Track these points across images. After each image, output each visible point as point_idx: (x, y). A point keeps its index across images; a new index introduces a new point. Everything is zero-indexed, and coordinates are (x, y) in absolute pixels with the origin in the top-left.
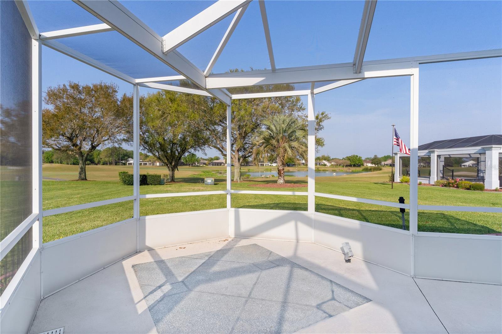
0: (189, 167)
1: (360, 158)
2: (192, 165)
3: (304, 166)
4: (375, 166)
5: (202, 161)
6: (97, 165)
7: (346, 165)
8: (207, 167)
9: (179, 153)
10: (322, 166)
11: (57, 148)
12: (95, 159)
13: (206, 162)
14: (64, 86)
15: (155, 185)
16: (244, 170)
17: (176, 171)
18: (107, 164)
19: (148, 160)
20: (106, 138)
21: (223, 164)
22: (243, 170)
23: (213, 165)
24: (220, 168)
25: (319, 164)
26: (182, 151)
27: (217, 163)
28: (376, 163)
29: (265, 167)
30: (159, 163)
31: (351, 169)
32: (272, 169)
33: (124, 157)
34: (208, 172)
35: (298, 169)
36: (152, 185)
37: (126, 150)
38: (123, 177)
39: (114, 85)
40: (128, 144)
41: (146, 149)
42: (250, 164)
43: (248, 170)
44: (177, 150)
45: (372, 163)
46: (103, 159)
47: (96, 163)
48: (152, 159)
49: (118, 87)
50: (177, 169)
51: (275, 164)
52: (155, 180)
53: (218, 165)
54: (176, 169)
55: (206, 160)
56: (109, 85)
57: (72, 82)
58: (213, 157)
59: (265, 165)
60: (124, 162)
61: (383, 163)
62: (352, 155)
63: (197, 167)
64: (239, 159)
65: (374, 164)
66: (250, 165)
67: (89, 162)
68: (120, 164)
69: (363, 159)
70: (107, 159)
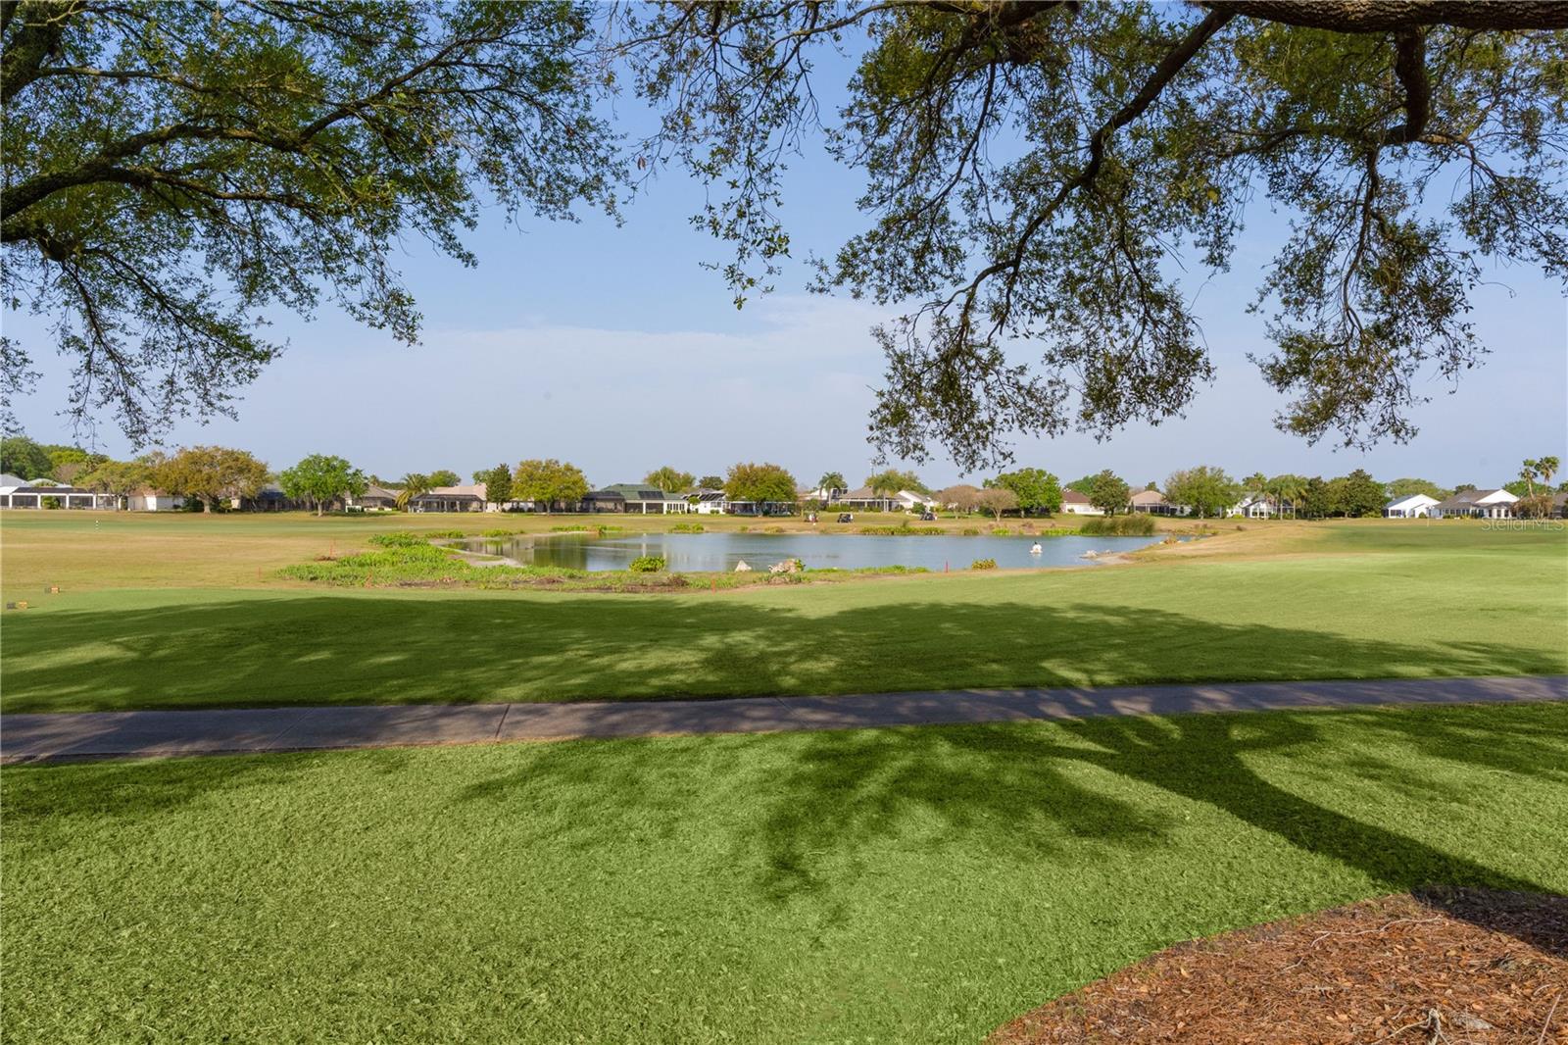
0: (314, 518)
1: (1052, 480)
2: (327, 506)
4: (1103, 513)
5: (374, 492)
7: (1004, 512)
8: (400, 515)
13: (396, 494)
16: (578, 529)
21: (475, 505)
23: (428, 507)
24: (464, 522)
25: (890, 504)
27: (456, 497)
28: (1111, 500)
29: (669, 517)
30: (158, 497)
31: (1035, 525)
32: (706, 528)
34: (409, 545)
42: (599, 504)
45: (1095, 502)
48: (116, 478)
51: (709, 504)
53: (452, 507)
55: (396, 486)
58: (428, 474)
59: (666, 508)
62: (1021, 471)
63: (351, 519)
66: (599, 511)
69: (1062, 484)
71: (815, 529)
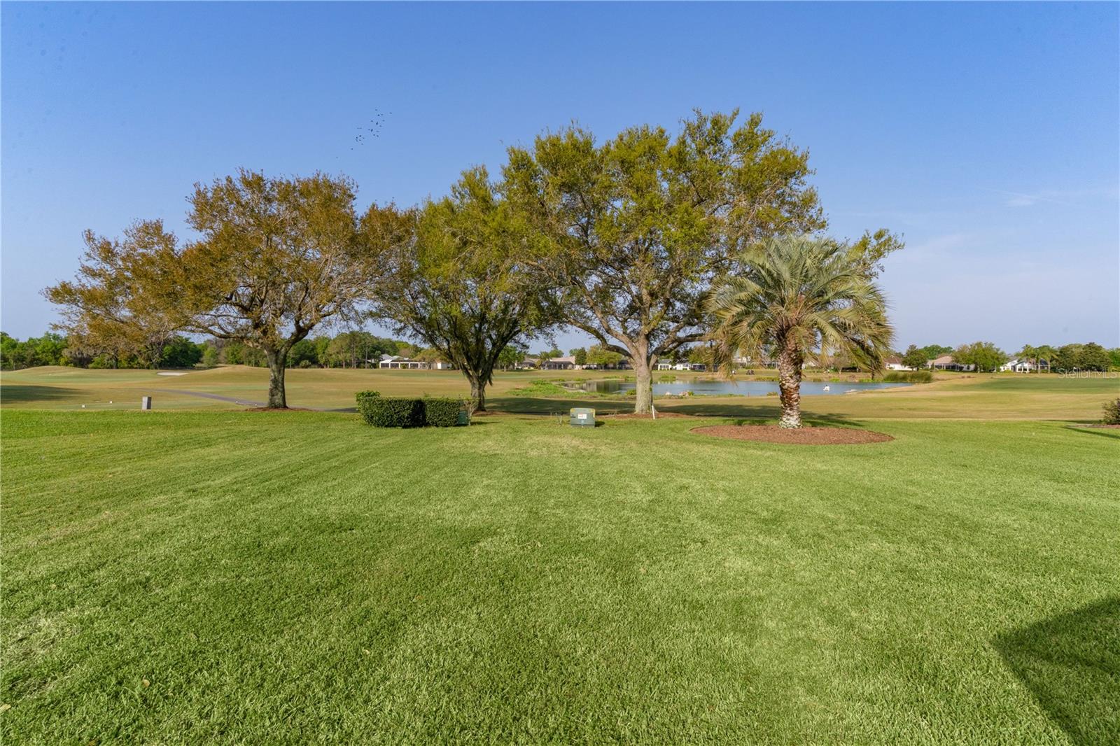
0: (503, 373)
2: (507, 367)
4: (911, 369)
5: (527, 360)
6: (323, 367)
7: (843, 369)
8: (538, 371)
9: (494, 345)
11: (222, 333)
12: (319, 356)
13: (535, 361)
14: (227, 180)
15: (447, 426)
16: (616, 377)
17: (488, 387)
18: (341, 366)
19: (419, 357)
20: (331, 309)
21: (570, 366)
22: (615, 379)
23: (549, 367)
24: (568, 374)
27: (562, 363)
28: (915, 362)
29: (661, 372)
30: (442, 363)
31: (856, 376)
32: (677, 377)
33: (374, 352)
34: (544, 383)
36: (437, 426)
37: (377, 339)
38: (367, 405)
39: (347, 181)
40: (379, 323)
41: (420, 333)
42: (627, 366)
43: (624, 379)
44: (490, 337)
45: (904, 363)
46: (334, 356)
47: (321, 365)
48: (428, 356)
49: (355, 187)
50: (490, 382)
51: (682, 365)
52: (445, 414)
53: (560, 367)
54: (488, 382)
55: (536, 357)
56: (337, 181)
57: (248, 172)
58: (549, 351)
59: (659, 367)
60: (372, 361)
61: (930, 363)
63: (517, 373)
64: (649, 359)
65: (910, 365)
66: (627, 369)
67: (307, 362)
68: (367, 365)
70: (341, 357)
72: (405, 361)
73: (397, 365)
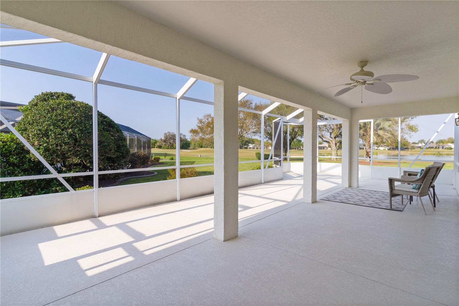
0: (296, 151)
2: (298, 148)
3: (420, 150)
10: (446, 150)
21: (326, 148)
26: (292, 139)
33: (246, 143)
35: (411, 153)
37: (247, 138)
38: (258, 155)
48: (266, 144)
60: (246, 146)
64: (336, 144)
68: (244, 148)
71: (409, 153)
72: (257, 146)
73: (254, 148)
